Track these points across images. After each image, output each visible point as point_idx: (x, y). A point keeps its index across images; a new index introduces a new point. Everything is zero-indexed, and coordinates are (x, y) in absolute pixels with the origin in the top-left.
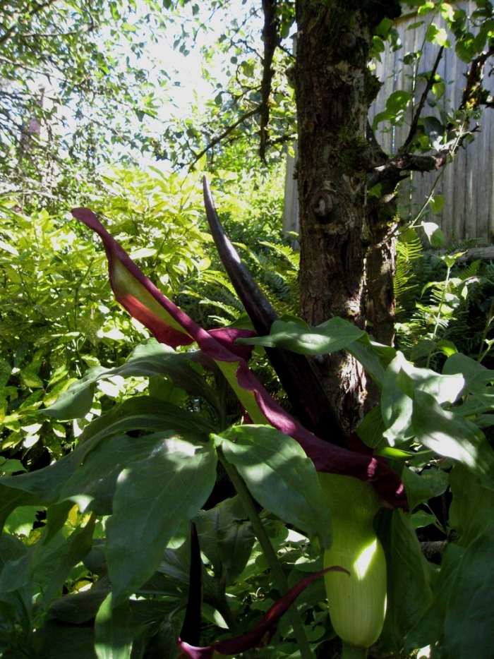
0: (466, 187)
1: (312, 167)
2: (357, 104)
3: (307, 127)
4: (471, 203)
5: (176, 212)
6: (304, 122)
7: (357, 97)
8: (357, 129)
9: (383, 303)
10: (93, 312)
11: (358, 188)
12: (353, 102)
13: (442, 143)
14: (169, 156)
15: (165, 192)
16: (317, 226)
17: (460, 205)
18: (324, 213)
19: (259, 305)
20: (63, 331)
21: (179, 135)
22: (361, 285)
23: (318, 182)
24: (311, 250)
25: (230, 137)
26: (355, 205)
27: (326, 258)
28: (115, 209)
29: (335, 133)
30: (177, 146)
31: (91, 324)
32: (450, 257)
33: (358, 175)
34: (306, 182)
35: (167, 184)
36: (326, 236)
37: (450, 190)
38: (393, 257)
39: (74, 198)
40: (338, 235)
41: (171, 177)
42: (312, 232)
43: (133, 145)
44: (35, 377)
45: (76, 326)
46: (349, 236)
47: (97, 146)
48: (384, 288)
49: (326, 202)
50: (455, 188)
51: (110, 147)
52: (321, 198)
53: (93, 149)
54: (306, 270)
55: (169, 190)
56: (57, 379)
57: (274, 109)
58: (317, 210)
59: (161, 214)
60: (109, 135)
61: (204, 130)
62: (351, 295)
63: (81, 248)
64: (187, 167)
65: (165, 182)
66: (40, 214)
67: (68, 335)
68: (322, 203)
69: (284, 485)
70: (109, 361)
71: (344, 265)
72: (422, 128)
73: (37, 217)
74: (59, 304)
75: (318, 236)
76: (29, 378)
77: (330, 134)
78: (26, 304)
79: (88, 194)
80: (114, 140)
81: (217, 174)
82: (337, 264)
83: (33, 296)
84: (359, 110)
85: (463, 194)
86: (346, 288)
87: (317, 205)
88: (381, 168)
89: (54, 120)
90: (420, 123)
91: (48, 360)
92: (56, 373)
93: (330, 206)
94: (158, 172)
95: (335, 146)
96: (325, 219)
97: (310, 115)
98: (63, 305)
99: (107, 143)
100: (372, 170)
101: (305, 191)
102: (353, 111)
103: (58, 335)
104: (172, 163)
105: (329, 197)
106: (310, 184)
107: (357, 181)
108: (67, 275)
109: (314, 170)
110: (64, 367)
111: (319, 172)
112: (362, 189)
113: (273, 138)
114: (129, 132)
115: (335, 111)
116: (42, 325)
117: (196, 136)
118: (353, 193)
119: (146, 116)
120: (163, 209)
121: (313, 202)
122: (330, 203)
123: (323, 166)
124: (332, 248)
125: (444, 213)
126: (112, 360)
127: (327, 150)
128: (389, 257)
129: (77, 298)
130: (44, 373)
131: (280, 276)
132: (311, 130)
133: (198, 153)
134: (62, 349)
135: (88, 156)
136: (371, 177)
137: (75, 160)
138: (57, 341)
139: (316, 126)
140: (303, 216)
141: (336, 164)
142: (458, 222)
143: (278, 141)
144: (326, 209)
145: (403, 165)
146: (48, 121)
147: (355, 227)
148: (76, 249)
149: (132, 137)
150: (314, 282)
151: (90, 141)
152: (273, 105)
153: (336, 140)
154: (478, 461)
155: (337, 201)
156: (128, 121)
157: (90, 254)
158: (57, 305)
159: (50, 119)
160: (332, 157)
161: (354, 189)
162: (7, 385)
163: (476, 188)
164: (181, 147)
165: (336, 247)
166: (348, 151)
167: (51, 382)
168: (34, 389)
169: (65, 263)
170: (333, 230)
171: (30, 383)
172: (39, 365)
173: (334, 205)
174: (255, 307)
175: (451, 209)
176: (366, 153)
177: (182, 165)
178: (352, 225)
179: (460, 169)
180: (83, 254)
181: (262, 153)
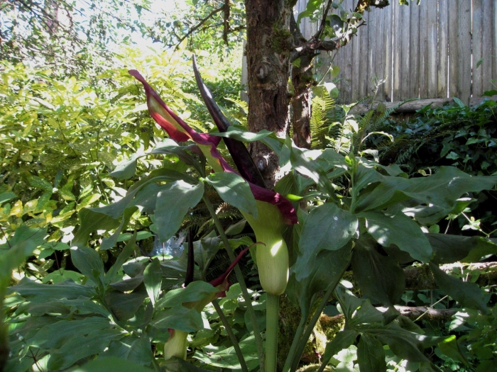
0: (368, 61)
1: (256, 48)
2: (283, 9)
3: (252, 22)
4: (372, 72)
5: (166, 79)
6: (251, 20)
7: (283, 4)
8: (283, 24)
9: (303, 135)
10: (109, 148)
11: (284, 61)
12: (281, 8)
13: (341, 32)
14: (161, 39)
15: (158, 64)
16: (258, 85)
17: (364, 73)
18: (263, 77)
19: (221, 119)
20: (88, 162)
21: (168, 25)
22: (286, 122)
23: (259, 58)
24: (255, 100)
25: (203, 26)
26: (283, 72)
27: (264, 105)
28: (122, 76)
29: (269, 27)
30: (166, 32)
31: (109, 156)
32: (347, 106)
33: (284, 53)
34: (252, 58)
35: (160, 59)
36: (264, 91)
37: (357, 63)
38: (309, 106)
39: (92, 68)
40: (272, 91)
41: (162, 54)
42: (255, 88)
43: (133, 29)
44: (70, 193)
45: (98, 158)
46: (279, 91)
47: (107, 31)
48: (303, 126)
49: (264, 70)
50: (360, 62)
51: (116, 30)
52: (261, 67)
53: (104, 33)
54: (252, 113)
55: (161, 63)
56: (86, 194)
57: (233, 7)
58: (258, 75)
59: (156, 80)
60: (115, 22)
61: (185, 21)
62: (280, 129)
63: (100, 104)
64: (174, 47)
65: (158, 57)
66: (70, 80)
67: (92, 164)
68: (262, 71)
69: (235, 194)
70: (120, 183)
71: (275, 109)
72: (328, 23)
73: (67, 82)
74: (86, 143)
75: (259, 91)
76: (66, 194)
77: (267, 28)
78: (62, 143)
79: (101, 66)
80: (119, 25)
81: (195, 52)
82: (271, 108)
83: (67, 137)
84: (285, 12)
85: (366, 66)
86: (277, 123)
87: (259, 72)
88: (299, 49)
89: (74, 11)
90: (327, 19)
91: (79, 182)
92: (85, 190)
93: (267, 73)
94: (153, 50)
95: (269, 35)
96: (263, 81)
97: (254, 15)
98: (89, 143)
99: (114, 28)
100: (293, 50)
101: (251, 63)
102: (281, 13)
103: (85, 164)
104: (163, 44)
105: (266, 67)
106: (254, 59)
107: (284, 57)
108: (91, 122)
109: (257, 50)
110: (90, 186)
111: (260, 51)
112: (287, 62)
113: (233, 27)
114: (130, 20)
115: (270, 13)
116: (74, 158)
117: (180, 26)
118: (281, 64)
119: (143, 9)
120: (158, 76)
121: (256, 70)
122: (267, 71)
123: (262, 47)
124: (268, 99)
125: (353, 79)
126: (122, 182)
127: (265, 37)
128: (307, 106)
129: (98, 138)
130: (76, 191)
131: (238, 120)
132: (255, 25)
133: (181, 38)
134: (88, 174)
135: (100, 37)
136: (293, 55)
137: (90, 40)
138: (84, 169)
139: (258, 22)
140: (250, 79)
141: (270, 46)
142: (363, 85)
143: (236, 29)
144: (264, 74)
145: (315, 47)
146: (70, 12)
147: (283, 86)
148: (98, 104)
149: (132, 24)
150: (257, 120)
151: (101, 26)
152: (233, 5)
153: (270, 31)
154: (319, 180)
155: (271, 69)
156: (129, 12)
157: (107, 107)
158: (84, 143)
159: (72, 10)
160: (267, 42)
161: (282, 62)
162: (51, 199)
163: (375, 62)
164: (169, 33)
165: (271, 98)
166: (277, 38)
167: (81, 196)
168: (69, 202)
169: (90, 113)
170: (269, 87)
171: (67, 197)
172: (72, 185)
173: (269, 72)
174: (219, 121)
175: (357, 76)
176: (289, 40)
177: (170, 46)
178: (280, 84)
179: (364, 48)
180: (103, 108)
181: (225, 37)
